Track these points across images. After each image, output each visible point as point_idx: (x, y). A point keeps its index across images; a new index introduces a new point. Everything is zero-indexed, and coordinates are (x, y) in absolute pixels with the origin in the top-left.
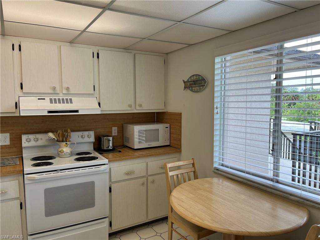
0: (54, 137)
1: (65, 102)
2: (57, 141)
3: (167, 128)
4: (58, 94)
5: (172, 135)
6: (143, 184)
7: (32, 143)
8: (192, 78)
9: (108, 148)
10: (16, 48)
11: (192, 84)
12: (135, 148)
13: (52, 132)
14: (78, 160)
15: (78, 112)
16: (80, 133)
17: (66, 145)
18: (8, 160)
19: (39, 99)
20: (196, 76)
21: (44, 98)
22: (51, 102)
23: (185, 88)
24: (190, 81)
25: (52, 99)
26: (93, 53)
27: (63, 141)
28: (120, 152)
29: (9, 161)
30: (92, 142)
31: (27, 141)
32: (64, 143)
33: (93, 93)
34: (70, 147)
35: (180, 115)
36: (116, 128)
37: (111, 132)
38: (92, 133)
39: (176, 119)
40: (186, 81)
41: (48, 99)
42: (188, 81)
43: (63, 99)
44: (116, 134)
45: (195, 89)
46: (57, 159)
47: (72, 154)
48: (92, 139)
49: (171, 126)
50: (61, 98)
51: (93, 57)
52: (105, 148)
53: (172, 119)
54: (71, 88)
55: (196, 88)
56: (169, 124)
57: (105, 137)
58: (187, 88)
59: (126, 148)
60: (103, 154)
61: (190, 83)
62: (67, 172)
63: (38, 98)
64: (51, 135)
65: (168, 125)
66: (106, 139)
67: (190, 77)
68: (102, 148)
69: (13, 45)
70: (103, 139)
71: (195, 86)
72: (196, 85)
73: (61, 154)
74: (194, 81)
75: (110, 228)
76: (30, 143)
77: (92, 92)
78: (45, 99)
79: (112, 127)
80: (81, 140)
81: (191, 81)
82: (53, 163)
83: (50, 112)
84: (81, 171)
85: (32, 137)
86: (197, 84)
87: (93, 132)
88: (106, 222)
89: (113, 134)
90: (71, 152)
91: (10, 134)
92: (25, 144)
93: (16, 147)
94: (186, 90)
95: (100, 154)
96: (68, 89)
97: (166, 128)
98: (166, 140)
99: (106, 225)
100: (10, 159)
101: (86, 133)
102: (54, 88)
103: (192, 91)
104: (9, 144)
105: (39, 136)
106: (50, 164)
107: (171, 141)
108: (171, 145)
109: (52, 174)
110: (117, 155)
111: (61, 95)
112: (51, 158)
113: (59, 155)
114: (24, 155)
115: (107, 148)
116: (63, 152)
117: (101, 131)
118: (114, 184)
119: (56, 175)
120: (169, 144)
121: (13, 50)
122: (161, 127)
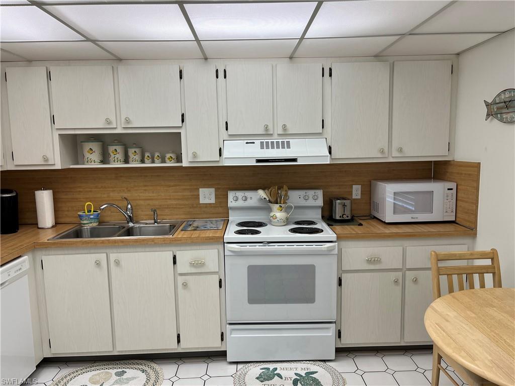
0: (265, 196)
1: (280, 145)
2: (270, 202)
3: (452, 189)
4: (271, 135)
5: (459, 203)
6: (396, 282)
7: (240, 203)
8: (503, 97)
9: (343, 217)
10: (221, 74)
11: (502, 108)
12: (386, 222)
13: (264, 189)
14: (294, 231)
15: (296, 161)
16: (302, 193)
17: (281, 209)
18: (212, 223)
19: (247, 143)
20: (510, 92)
21: (254, 141)
22: (262, 147)
23: (488, 115)
24: (497, 102)
25: (263, 142)
26: (323, 69)
27: (277, 203)
28: (361, 225)
29: (212, 225)
30: (320, 207)
31: (235, 199)
32: (277, 206)
33: (321, 132)
34: (285, 211)
35: (478, 166)
36: (359, 187)
37: (351, 193)
38: (320, 193)
39: (469, 175)
40: (490, 102)
41: (258, 142)
42: (494, 103)
43: (278, 143)
44: (359, 197)
45: (507, 118)
46: (269, 226)
47: (287, 222)
48: (320, 202)
49: (459, 187)
50: (275, 141)
51: (323, 76)
52: (338, 218)
53: (461, 174)
54: (288, 126)
55: (509, 116)
56: (456, 184)
57: (339, 200)
58: (492, 115)
59: (374, 219)
60: (332, 225)
61: (498, 105)
62: (276, 247)
63: (246, 141)
64: (261, 193)
65: (453, 185)
66: (339, 204)
67: (499, 95)
68: (334, 217)
69: (217, 71)
70: (335, 202)
71: (507, 111)
72: (510, 110)
73: (273, 220)
74: (505, 102)
75: (338, 339)
76: (237, 202)
77: (320, 130)
78: (254, 143)
79: (352, 185)
80: (303, 203)
81: (499, 103)
82: (261, 232)
83: (258, 161)
84: (295, 247)
85: (240, 194)
86: (511, 108)
87: (322, 191)
88: (332, 329)
89: (354, 197)
90: (287, 219)
91: (216, 189)
92: (231, 203)
93: (221, 207)
94: (492, 120)
95: (329, 225)
96: (284, 127)
97: (448, 189)
98: (446, 212)
99: (331, 334)
100: (214, 222)
101: (311, 193)
102: (266, 128)
103: (501, 120)
104: (214, 202)
105: (249, 194)
106: (258, 232)
107: (458, 215)
108: (457, 222)
109: (258, 247)
110: (353, 230)
111: (276, 136)
112: (261, 224)
113: (270, 222)
114: (230, 218)
115: (340, 217)
116: (276, 218)
117: (335, 190)
118: (345, 274)
119: (261, 248)
120: (454, 220)
121: (217, 77)
122: (438, 189)
